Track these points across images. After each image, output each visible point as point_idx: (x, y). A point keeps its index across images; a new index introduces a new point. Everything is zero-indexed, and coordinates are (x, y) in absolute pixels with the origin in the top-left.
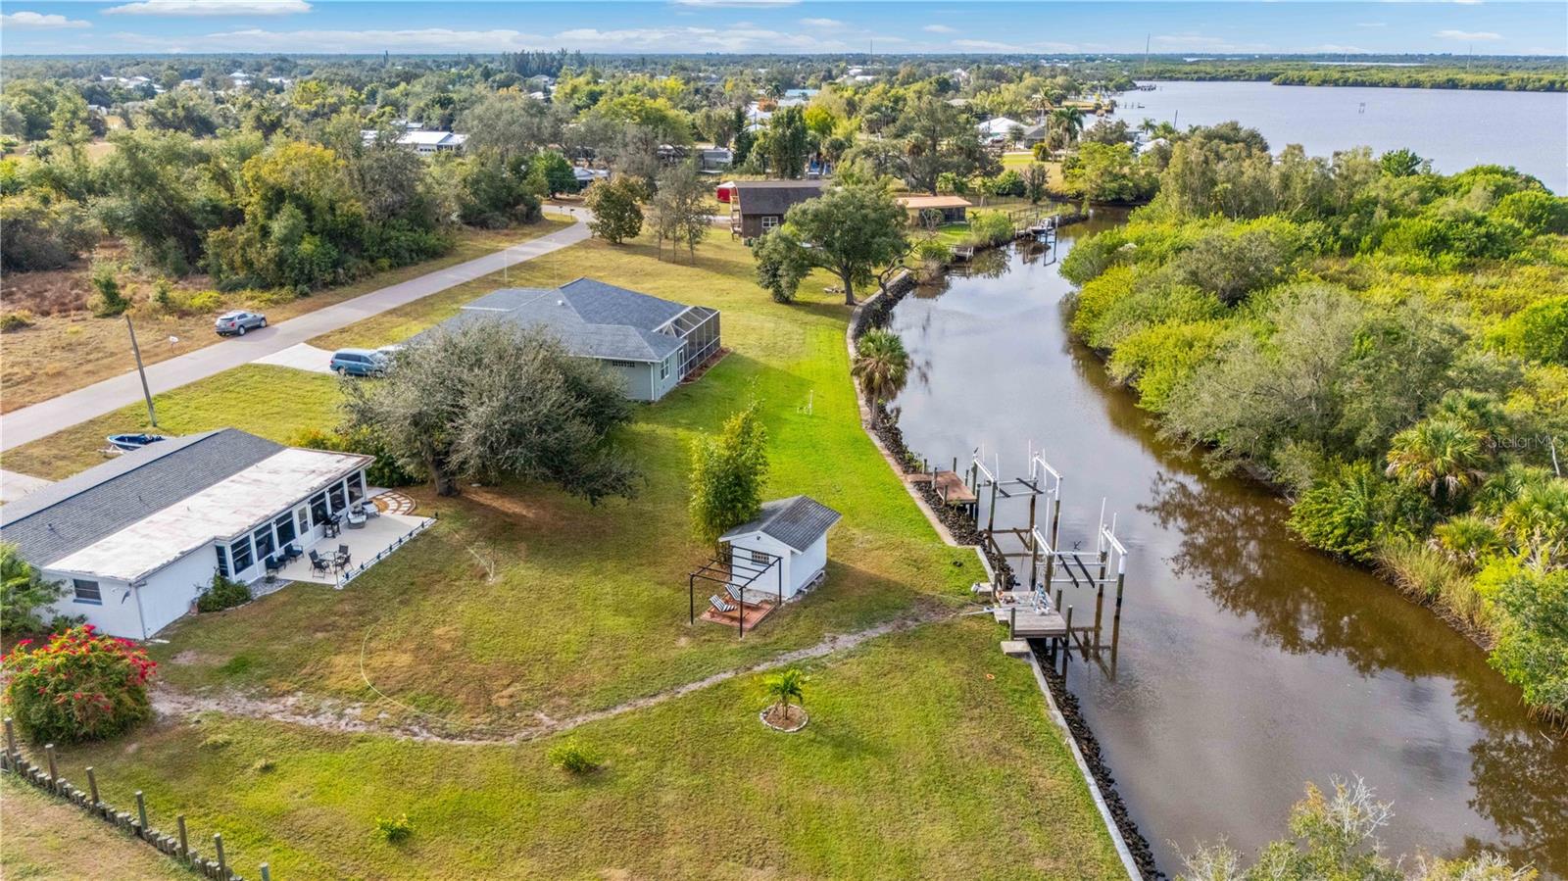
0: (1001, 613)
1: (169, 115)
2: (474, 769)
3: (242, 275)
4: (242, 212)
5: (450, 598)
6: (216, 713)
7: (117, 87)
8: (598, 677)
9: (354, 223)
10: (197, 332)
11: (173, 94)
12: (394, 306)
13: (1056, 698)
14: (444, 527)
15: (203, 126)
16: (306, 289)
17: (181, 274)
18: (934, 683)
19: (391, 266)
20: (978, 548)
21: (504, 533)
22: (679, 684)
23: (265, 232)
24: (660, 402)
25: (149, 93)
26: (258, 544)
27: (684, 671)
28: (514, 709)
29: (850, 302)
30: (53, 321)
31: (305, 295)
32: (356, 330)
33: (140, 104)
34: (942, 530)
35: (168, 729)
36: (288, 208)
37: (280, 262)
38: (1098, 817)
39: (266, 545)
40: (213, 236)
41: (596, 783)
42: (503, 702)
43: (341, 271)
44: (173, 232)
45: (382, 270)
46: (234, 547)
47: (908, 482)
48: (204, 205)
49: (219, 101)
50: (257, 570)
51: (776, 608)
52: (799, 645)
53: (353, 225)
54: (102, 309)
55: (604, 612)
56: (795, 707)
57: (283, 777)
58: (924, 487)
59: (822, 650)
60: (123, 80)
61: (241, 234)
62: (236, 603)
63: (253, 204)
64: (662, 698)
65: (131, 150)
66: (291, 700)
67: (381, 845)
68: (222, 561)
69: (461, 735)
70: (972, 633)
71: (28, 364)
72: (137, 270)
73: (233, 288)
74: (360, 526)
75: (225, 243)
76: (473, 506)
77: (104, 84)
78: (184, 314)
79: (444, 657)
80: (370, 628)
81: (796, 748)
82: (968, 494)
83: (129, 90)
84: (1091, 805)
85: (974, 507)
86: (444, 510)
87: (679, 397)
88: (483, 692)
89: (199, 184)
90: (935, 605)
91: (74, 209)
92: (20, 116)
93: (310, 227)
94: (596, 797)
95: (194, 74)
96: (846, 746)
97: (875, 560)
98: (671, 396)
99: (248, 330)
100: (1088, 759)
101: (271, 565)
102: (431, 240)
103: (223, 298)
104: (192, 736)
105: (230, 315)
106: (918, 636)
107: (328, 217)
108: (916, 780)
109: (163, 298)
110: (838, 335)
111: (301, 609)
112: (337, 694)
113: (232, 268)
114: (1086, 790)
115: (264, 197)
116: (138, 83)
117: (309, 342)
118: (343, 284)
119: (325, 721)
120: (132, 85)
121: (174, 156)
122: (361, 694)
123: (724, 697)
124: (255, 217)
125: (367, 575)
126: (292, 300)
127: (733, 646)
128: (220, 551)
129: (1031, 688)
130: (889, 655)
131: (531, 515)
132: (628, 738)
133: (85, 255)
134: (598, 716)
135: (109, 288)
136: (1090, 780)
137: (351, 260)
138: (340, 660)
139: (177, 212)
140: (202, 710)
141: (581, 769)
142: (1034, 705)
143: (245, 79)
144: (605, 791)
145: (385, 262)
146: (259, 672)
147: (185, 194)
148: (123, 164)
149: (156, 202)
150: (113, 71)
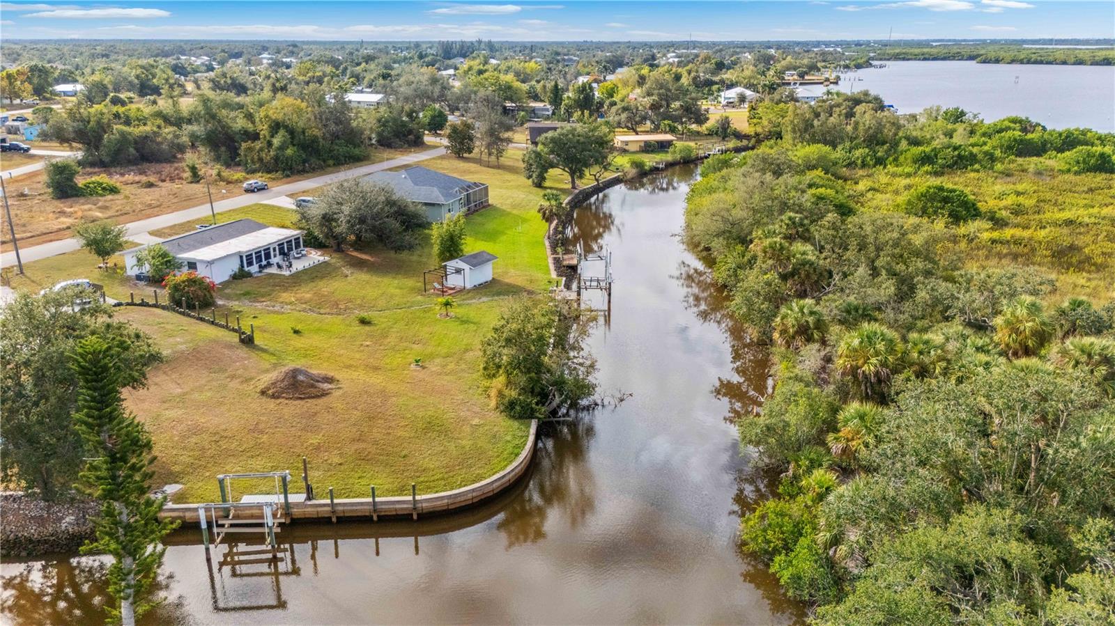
1: (222, 82)
2: (327, 321)
3: (257, 165)
4: (258, 134)
5: (331, 281)
6: (238, 304)
7: (190, 64)
8: (381, 303)
9: (315, 140)
10: (235, 190)
11: (225, 69)
15: (241, 89)
16: (288, 173)
17: (228, 166)
19: (334, 164)
20: (564, 278)
21: (359, 264)
22: (411, 307)
23: (270, 144)
25: (210, 68)
26: (256, 257)
27: (415, 304)
28: (346, 309)
29: (574, 187)
30: (167, 184)
31: (288, 176)
32: (309, 190)
33: (206, 75)
34: (553, 272)
35: (222, 306)
36: (282, 132)
37: (276, 159)
39: (259, 259)
40: (244, 145)
41: (368, 325)
42: (343, 307)
43: (307, 165)
44: (224, 144)
45: (329, 166)
46: (247, 256)
47: (550, 257)
48: (240, 131)
49: (252, 74)
50: (254, 269)
51: (462, 290)
52: (465, 299)
53: (313, 141)
54: (190, 180)
56: (451, 313)
57: (260, 319)
58: (557, 259)
59: (473, 301)
60: (193, 58)
61: (258, 145)
62: (247, 277)
63: (264, 129)
64: (403, 309)
65: (205, 101)
66: (265, 303)
67: (291, 334)
68: (242, 261)
69: (325, 314)
71: (158, 200)
72: (206, 163)
73: (253, 172)
74: (299, 258)
75: (250, 149)
76: (348, 255)
77: (183, 62)
78: (229, 182)
79: (323, 296)
80: (297, 287)
82: (574, 262)
83: (198, 65)
86: (335, 255)
88: (336, 304)
89: (238, 120)
90: (531, 292)
91: (175, 132)
92: (136, 81)
93: (292, 142)
94: (368, 328)
95: (238, 55)
97: (513, 279)
99: (259, 190)
101: (260, 267)
102: (357, 151)
103: (248, 176)
104: (230, 308)
105: (250, 182)
107: (302, 137)
109: (219, 174)
111: (271, 281)
112: (282, 302)
113: (253, 162)
115: (270, 126)
116: (203, 61)
117: (287, 196)
118: (308, 172)
119: (276, 308)
120: (199, 62)
121: (226, 105)
122: (291, 303)
124: (265, 137)
126: (281, 179)
127: (438, 299)
128: (241, 257)
131: (372, 260)
132: (386, 317)
133: (179, 156)
134: (377, 312)
135: (193, 169)
137: (313, 160)
138: (284, 294)
139: (226, 134)
140: (233, 304)
141: (365, 322)
143: (269, 59)
144: (371, 327)
145: (331, 162)
146: (254, 295)
147: (231, 125)
148: (200, 108)
149: (216, 129)
150: (187, 52)
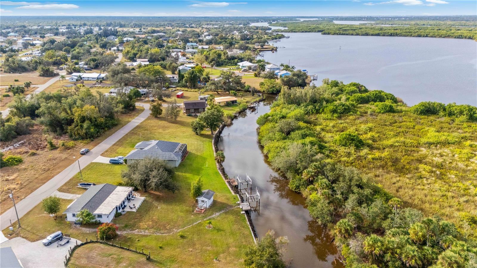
0: (241, 207)
2: (167, 238)
3: (78, 137)
4: (73, 120)
5: (153, 212)
6: (126, 233)
8: (181, 223)
10: (75, 154)
12: (114, 143)
13: (248, 220)
14: (148, 199)
18: (231, 220)
19: (108, 129)
20: (238, 195)
21: (158, 199)
22: (193, 223)
23: (82, 126)
24: (178, 167)
26: (121, 206)
27: (194, 221)
28: (170, 229)
29: (212, 134)
31: (92, 140)
32: (109, 151)
34: (232, 191)
35: (121, 236)
36: (87, 121)
37: (86, 134)
38: (252, 237)
40: (69, 128)
41: (185, 238)
42: (168, 228)
43: (99, 133)
44: (58, 126)
45: (106, 131)
46: (119, 207)
47: (226, 181)
48: (64, 119)
50: (121, 210)
51: (206, 210)
52: (210, 215)
53: (101, 124)
54: (50, 148)
55: (179, 212)
56: (211, 225)
57: (141, 241)
58: (229, 182)
59: (214, 216)
61: (75, 126)
62: (121, 216)
63: (76, 118)
64: (191, 225)
66: (137, 231)
67: (159, 249)
68: (117, 209)
69: (164, 233)
70: (236, 211)
72: (54, 138)
73: (76, 140)
74: (133, 200)
75: (72, 129)
76: (151, 194)
78: (69, 148)
79: (156, 222)
80: (143, 218)
81: (211, 231)
82: (236, 184)
84: (252, 235)
85: (237, 186)
86: (146, 195)
87: (182, 165)
88: (165, 227)
89: (62, 114)
90: (231, 206)
93: (92, 125)
94: (185, 240)
96: (219, 230)
97: (221, 199)
98: (180, 165)
99: (86, 153)
100: (252, 229)
101: (123, 209)
102: (116, 122)
103: (75, 143)
104: (125, 237)
105: (83, 150)
106: (228, 212)
107: (95, 122)
108: (228, 234)
109: (63, 145)
110: (210, 143)
111: (131, 216)
112: (143, 229)
113: (75, 135)
114: (251, 233)
115: (80, 118)
117: (101, 155)
119: (143, 233)
122: (147, 229)
123: (200, 225)
124: (78, 122)
125: (139, 209)
126: (90, 142)
127: (200, 216)
128: (117, 207)
129: (245, 218)
130: (224, 216)
131: (161, 195)
132: (187, 232)
134: (182, 229)
135: (51, 143)
136: (252, 232)
137: (101, 130)
138: (141, 224)
139: (57, 121)
140: (124, 233)
141: (182, 237)
142: (245, 222)
144: (186, 239)
145: (106, 129)
146: (130, 227)
147: (59, 116)
149: (53, 119)
